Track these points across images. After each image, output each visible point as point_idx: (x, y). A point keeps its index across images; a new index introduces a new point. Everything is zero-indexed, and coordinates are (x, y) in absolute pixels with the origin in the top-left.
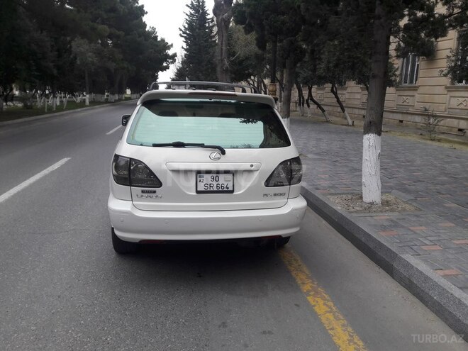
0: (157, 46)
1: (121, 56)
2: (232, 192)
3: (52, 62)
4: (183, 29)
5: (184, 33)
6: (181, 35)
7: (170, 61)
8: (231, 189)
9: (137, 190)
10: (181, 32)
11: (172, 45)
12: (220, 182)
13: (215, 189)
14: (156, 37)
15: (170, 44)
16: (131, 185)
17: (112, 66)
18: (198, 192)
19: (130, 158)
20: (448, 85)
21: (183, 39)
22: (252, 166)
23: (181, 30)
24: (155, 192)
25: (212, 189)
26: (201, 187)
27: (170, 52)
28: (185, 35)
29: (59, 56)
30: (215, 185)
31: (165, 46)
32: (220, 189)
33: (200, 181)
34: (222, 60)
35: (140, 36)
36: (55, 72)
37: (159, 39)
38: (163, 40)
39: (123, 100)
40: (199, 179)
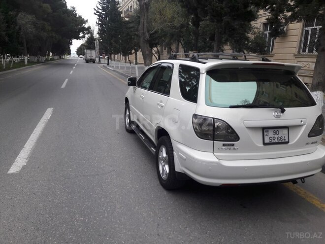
0: (76, 21)
1: (50, 28)
2: (288, 142)
3: (4, 31)
4: (97, 9)
5: (98, 12)
6: (95, 13)
7: (86, 32)
8: (287, 140)
9: (219, 144)
10: (95, 12)
11: (87, 21)
12: (280, 136)
13: (276, 141)
14: (76, 14)
15: (85, 20)
16: (214, 140)
17: (44, 35)
18: (265, 144)
19: (214, 118)
20: (296, 54)
21: (97, 17)
22: (301, 121)
23: (95, 10)
24: (233, 145)
25: (274, 141)
26: (267, 140)
27: (86, 26)
28: (98, 14)
29: (8, 27)
30: (276, 138)
31: (82, 21)
32: (280, 141)
33: (266, 135)
34: (144, 33)
35: (64, 13)
36: (7, 39)
37: (77, 16)
38: (80, 17)
39: (49, 61)
40: (265, 133)
